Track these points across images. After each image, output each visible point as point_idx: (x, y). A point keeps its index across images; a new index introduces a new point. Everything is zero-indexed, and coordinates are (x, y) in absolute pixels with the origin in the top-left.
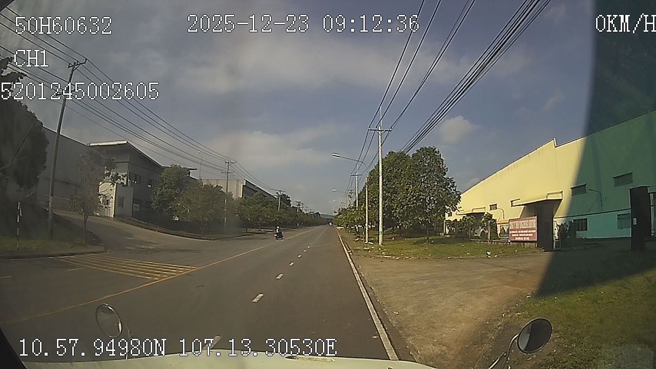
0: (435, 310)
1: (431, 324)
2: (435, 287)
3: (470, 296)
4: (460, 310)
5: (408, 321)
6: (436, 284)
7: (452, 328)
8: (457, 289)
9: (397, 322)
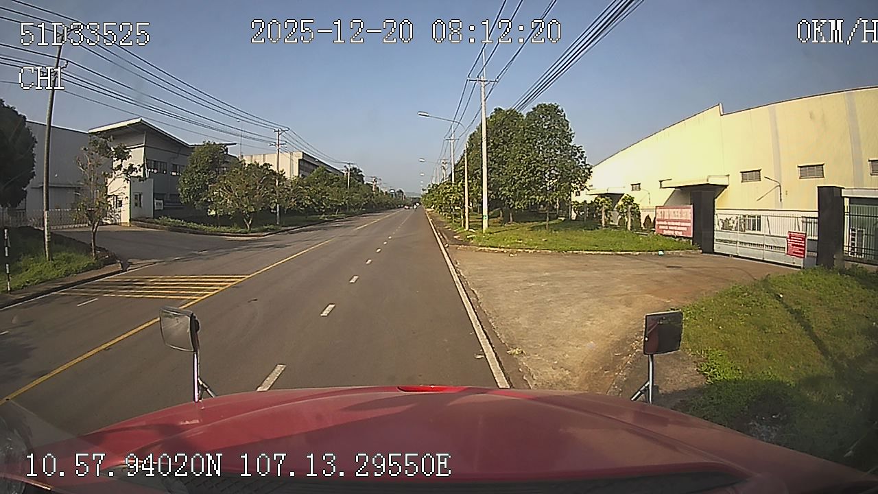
0: (555, 322)
1: (551, 340)
2: (556, 291)
3: (600, 306)
4: (588, 323)
5: (521, 336)
6: (557, 288)
7: (577, 346)
8: (586, 295)
9: (507, 337)
